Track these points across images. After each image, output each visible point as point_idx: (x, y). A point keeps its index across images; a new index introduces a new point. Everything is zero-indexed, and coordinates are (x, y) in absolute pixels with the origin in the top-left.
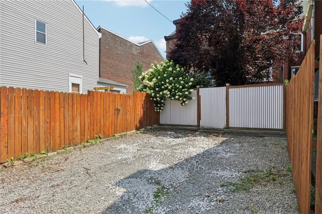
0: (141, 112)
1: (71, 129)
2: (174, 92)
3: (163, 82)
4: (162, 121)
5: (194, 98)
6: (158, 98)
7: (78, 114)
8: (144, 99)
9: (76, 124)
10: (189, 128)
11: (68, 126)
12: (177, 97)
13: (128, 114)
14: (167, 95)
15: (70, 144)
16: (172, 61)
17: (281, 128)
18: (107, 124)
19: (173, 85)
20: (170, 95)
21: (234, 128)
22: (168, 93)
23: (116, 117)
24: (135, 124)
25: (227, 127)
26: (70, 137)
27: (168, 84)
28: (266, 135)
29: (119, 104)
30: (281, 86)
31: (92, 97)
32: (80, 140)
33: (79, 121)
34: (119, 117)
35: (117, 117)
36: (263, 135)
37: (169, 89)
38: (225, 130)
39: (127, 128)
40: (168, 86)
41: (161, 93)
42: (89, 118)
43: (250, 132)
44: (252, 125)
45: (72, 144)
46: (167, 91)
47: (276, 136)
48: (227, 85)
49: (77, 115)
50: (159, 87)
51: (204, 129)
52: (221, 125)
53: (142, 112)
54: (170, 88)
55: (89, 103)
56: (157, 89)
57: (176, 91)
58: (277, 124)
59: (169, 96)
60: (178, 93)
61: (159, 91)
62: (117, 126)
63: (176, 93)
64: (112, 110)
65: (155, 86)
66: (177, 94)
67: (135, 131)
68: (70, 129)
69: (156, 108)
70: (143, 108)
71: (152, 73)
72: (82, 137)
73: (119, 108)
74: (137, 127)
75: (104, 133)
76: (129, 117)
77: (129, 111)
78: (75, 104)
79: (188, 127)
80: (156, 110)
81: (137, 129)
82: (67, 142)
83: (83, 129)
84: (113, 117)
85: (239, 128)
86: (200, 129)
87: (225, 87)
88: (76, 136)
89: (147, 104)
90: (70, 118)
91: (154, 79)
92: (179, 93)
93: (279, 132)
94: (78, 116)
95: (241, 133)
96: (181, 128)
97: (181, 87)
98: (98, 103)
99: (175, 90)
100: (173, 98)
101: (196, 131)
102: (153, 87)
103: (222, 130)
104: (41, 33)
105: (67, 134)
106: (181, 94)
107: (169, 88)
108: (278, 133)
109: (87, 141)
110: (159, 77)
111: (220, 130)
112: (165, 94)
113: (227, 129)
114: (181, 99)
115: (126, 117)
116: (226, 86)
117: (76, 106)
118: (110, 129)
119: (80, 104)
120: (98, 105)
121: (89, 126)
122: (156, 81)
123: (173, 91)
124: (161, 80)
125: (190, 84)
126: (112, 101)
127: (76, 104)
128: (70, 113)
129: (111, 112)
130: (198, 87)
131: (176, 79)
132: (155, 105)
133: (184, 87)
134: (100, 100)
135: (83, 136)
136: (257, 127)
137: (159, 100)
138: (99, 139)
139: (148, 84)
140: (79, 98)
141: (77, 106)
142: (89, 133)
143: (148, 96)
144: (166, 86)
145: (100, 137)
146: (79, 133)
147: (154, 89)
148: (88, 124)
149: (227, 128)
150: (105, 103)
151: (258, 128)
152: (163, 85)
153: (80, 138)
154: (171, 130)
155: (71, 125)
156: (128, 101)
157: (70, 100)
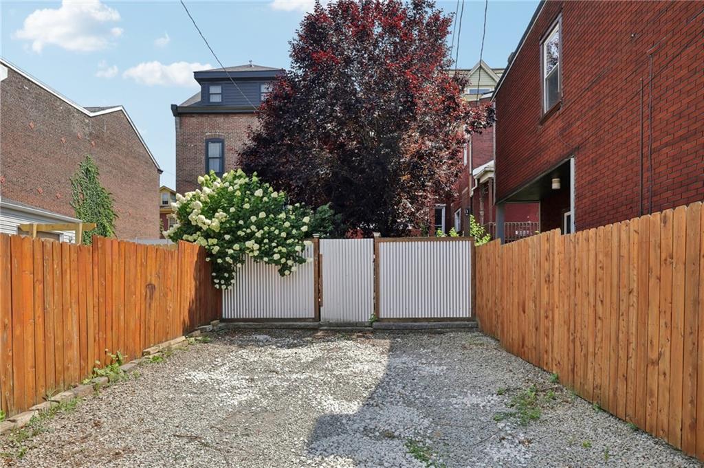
0: (190, 291)
1: (59, 343)
2: (267, 246)
3: (241, 222)
4: (227, 312)
5: (310, 260)
6: (228, 259)
7: (73, 301)
8: (196, 259)
9: (69, 328)
10: (299, 323)
11: (52, 335)
12: (276, 257)
13: (169, 298)
14: (252, 251)
15: (56, 382)
16: (255, 173)
17: (468, 316)
18: (132, 325)
19: (266, 228)
20: (258, 252)
21: (389, 320)
22: (256, 246)
23: (148, 305)
24: (182, 319)
25: (377, 319)
26: (57, 365)
27: (253, 228)
28: (448, 330)
29: (153, 273)
30: (467, 242)
31: (102, 254)
32: (78, 371)
33: (75, 318)
34: (153, 305)
35: (150, 305)
36: (444, 330)
37: (257, 238)
38: (374, 323)
39: (168, 333)
40: (255, 233)
41: (236, 247)
42: (96, 309)
43: (422, 326)
44: (421, 311)
45: (62, 385)
46: (253, 241)
47: (463, 330)
48: (377, 235)
49: (71, 302)
50: (231, 231)
51: (330, 325)
52: (366, 315)
53: (193, 293)
54: (260, 236)
55: (96, 270)
56: (227, 237)
57: (274, 244)
58: (461, 310)
59: (256, 253)
60: (277, 247)
61: (230, 244)
62: (149, 328)
63: (271, 248)
64: (140, 289)
65: (225, 228)
66: (276, 250)
67: (184, 338)
68: (56, 343)
69: (216, 281)
70: (195, 279)
71: (210, 197)
72: (82, 362)
73: (153, 282)
74: (185, 325)
75: (126, 349)
76: (171, 305)
77: (170, 290)
78: (66, 271)
79: (295, 323)
80: (217, 286)
81: (188, 331)
82: (51, 381)
83: (84, 341)
84: (143, 306)
85: (399, 319)
86: (322, 326)
87: (372, 240)
88: (70, 361)
89: (200, 271)
90: (56, 311)
91: (220, 214)
92: (280, 248)
93: (466, 323)
94: (73, 305)
95: (406, 328)
96: (281, 326)
97: (284, 235)
98: (114, 270)
99: (271, 241)
100: (266, 259)
101: (315, 329)
102: (217, 231)
103: (367, 324)
105: (50, 357)
106: (284, 250)
107: (256, 235)
108: (466, 324)
109: (94, 373)
110: (232, 210)
111: (362, 324)
112: (248, 248)
113: (378, 323)
114: (283, 260)
115: (166, 305)
116: (373, 237)
117: (68, 276)
118: (138, 335)
119: (76, 272)
120: (114, 275)
121: (97, 331)
122: (226, 217)
123: (265, 244)
124: (236, 217)
125: (305, 229)
126: (142, 263)
127: (68, 271)
128: (56, 297)
129: (138, 293)
130: (316, 235)
131: (272, 216)
132: (214, 274)
133: (289, 236)
134: (119, 263)
135: (83, 359)
136: (430, 316)
137: (231, 261)
138: (117, 365)
139: (204, 223)
140: (75, 255)
141: (72, 279)
142: (97, 350)
143: (204, 252)
144: (248, 231)
145: (118, 361)
146: (75, 353)
147: (219, 236)
148: (95, 327)
149: (377, 321)
150: (127, 269)
151: (431, 318)
152: (239, 228)
153: (78, 367)
154: (258, 330)
155: (59, 332)
156: (169, 267)
157: (56, 262)
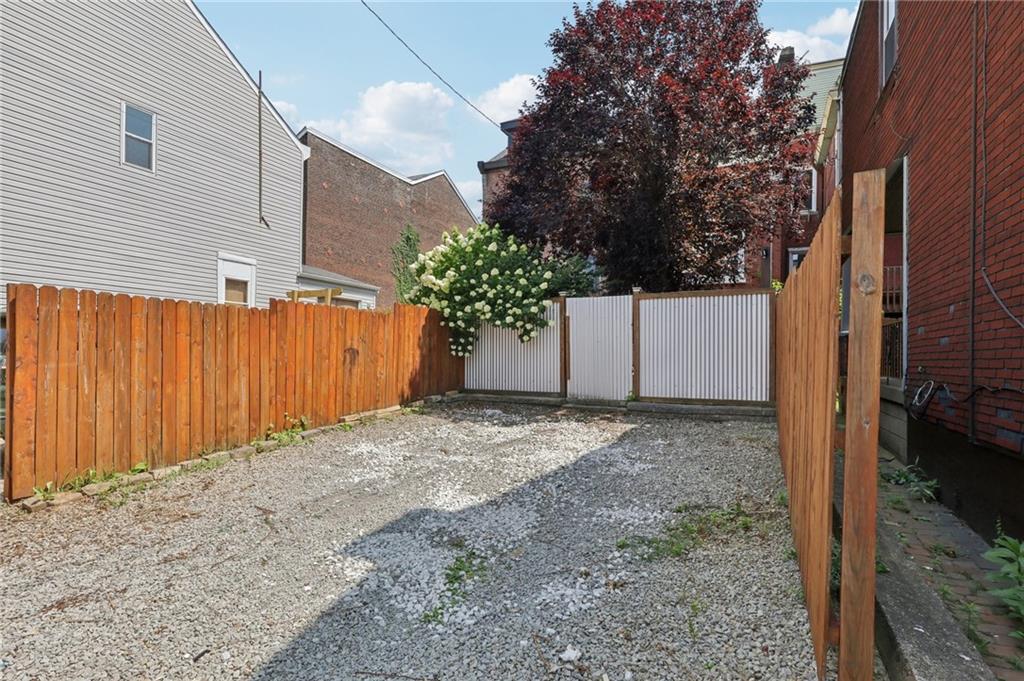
0: (414, 357)
1: (222, 403)
2: (501, 308)
3: (473, 281)
4: (471, 382)
5: (554, 323)
6: (460, 323)
7: (241, 364)
8: (423, 322)
9: (236, 389)
10: (540, 398)
11: (213, 395)
12: (509, 319)
13: (380, 364)
14: (484, 314)
15: (217, 442)
16: (497, 225)
17: (764, 399)
18: (324, 390)
19: (499, 287)
20: (490, 314)
21: (651, 399)
22: (488, 308)
23: (347, 371)
24: (399, 392)
25: (636, 397)
26: (218, 425)
27: (485, 287)
28: (730, 417)
29: (356, 338)
30: (764, 296)
31: (282, 317)
32: (246, 433)
33: (244, 380)
34: (355, 371)
35: (350, 370)
36: (724, 417)
37: (490, 299)
38: (629, 404)
39: (378, 401)
40: (486, 292)
41: (468, 309)
42: (273, 372)
43: (692, 410)
44: (695, 389)
45: (225, 444)
46: (483, 302)
47: (753, 418)
48: (636, 290)
49: (238, 364)
50: (463, 292)
51: (578, 402)
52: (622, 391)
53: (418, 359)
54: (492, 296)
55: (274, 334)
56: (458, 298)
57: (508, 305)
58: (754, 391)
59: (488, 316)
60: (511, 308)
61: (463, 304)
62: (350, 396)
63: (506, 310)
64: (336, 353)
65: (453, 289)
66: (510, 312)
67: (398, 407)
68: (218, 403)
69: (454, 347)
70: (420, 347)
71: (444, 255)
72: (253, 424)
73: (355, 347)
74: (403, 396)
75: (315, 414)
76: (382, 371)
77: (382, 356)
78: (233, 333)
79: (536, 398)
80: (454, 353)
81: (405, 403)
82: (210, 438)
83: (255, 403)
84: (340, 371)
85: (665, 400)
86: (567, 403)
87: (631, 297)
88: (237, 421)
89: (430, 335)
90: (218, 372)
91: (451, 273)
92: (515, 309)
93: (760, 409)
94: (241, 367)
95: (669, 411)
96: (520, 400)
97: (519, 294)
98: (299, 333)
99: (506, 301)
100: (498, 322)
101: (558, 407)
102: (447, 292)
103: (622, 404)
104: (139, 140)
105: (209, 416)
106: (519, 311)
107: (488, 295)
108: (757, 411)
109: (268, 436)
110: (463, 268)
111: (617, 404)
112: (478, 311)
113: (634, 403)
114: (519, 324)
115: (375, 372)
116: (632, 293)
117: (236, 339)
118: (332, 401)
119: (247, 335)
120: (298, 338)
121: (274, 394)
122: (455, 276)
123: (500, 305)
124: (468, 275)
125: (544, 286)
126: (338, 328)
127: (236, 334)
128: (219, 358)
129: (333, 357)
130: (562, 294)
131: (508, 272)
132: (451, 340)
133: (526, 295)
134: (305, 326)
135: (255, 421)
136: (707, 398)
137: (463, 325)
138: (301, 429)
139: (434, 284)
140: (247, 318)
141: (241, 341)
142: (273, 412)
143: (434, 316)
144: (481, 291)
145: (302, 425)
146: (243, 414)
147: (449, 297)
148: (271, 389)
149: (634, 400)
150: (317, 332)
151: (709, 400)
152: (473, 287)
153: (246, 427)
154: (494, 404)
155: (222, 393)
156: (381, 330)
157: (219, 324)
